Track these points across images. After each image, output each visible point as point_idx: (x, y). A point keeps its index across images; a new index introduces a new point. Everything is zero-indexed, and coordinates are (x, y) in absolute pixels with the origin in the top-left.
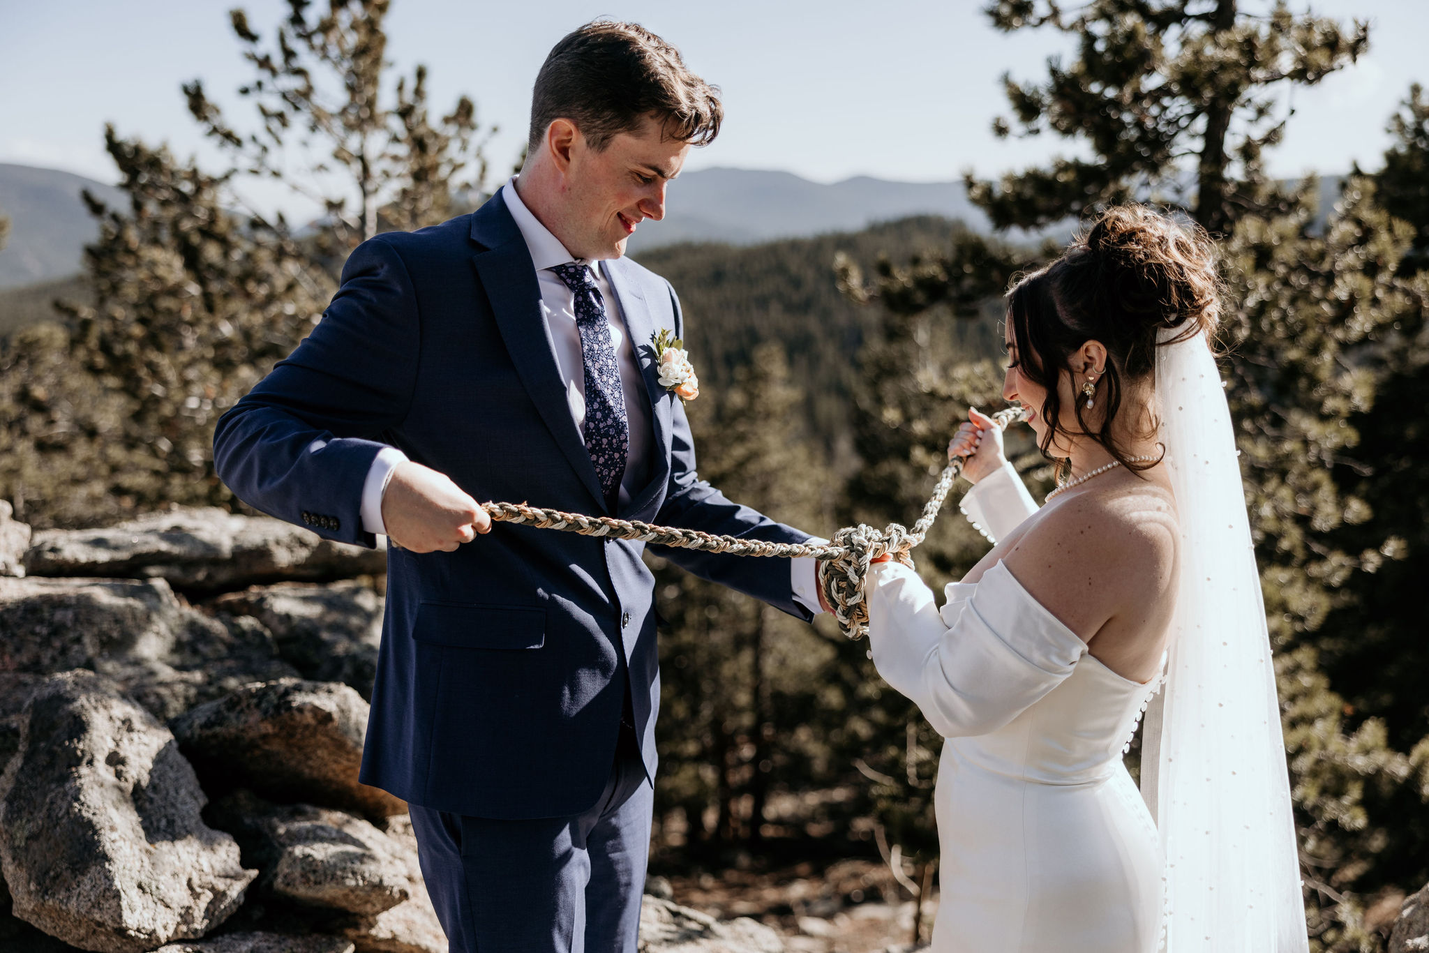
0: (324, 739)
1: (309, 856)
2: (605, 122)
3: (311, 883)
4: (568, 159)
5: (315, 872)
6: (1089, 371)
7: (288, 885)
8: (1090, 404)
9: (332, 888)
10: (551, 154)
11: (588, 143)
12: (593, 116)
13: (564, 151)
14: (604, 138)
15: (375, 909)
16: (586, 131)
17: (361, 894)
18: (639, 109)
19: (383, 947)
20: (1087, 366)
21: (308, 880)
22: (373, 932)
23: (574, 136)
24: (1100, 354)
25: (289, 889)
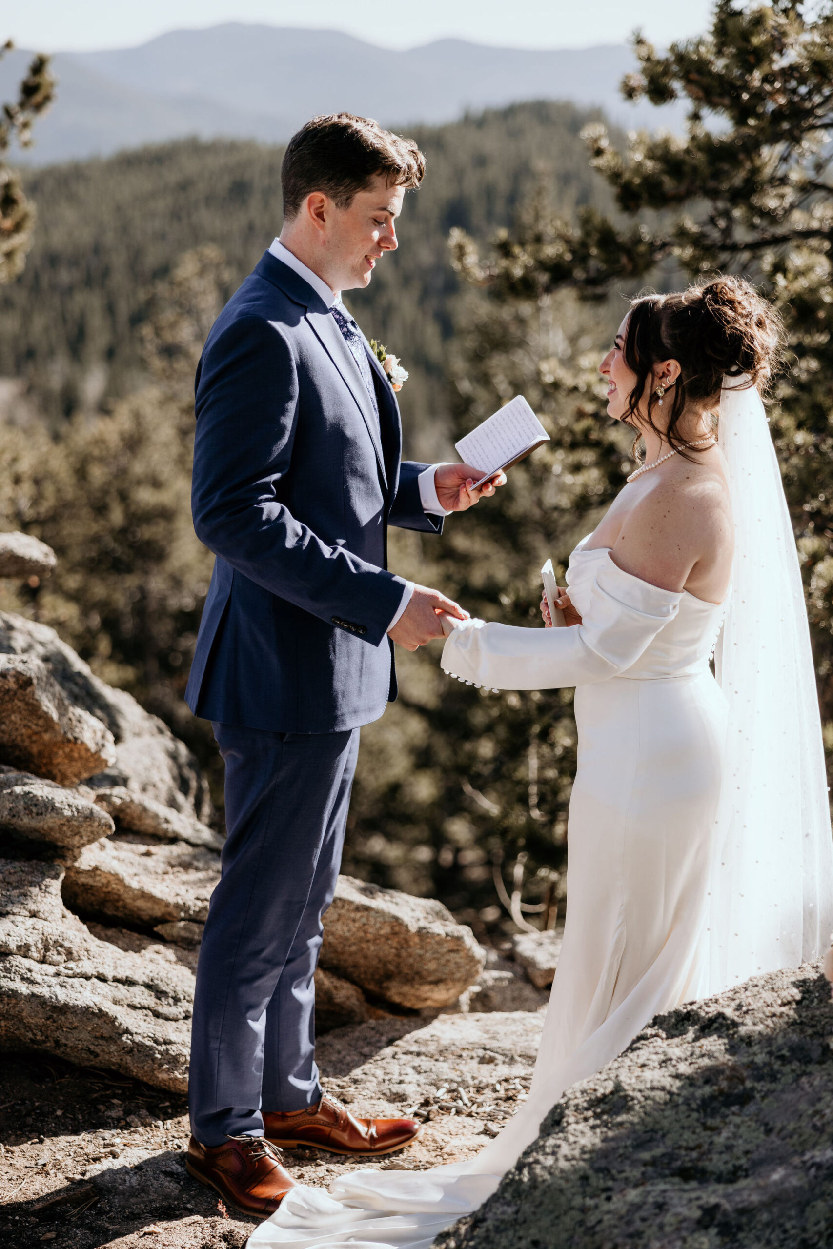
0: (19, 704)
1: (29, 793)
2: (345, 187)
3: (34, 815)
4: (324, 220)
5: (36, 805)
6: (664, 379)
7: (14, 816)
8: (661, 402)
9: (52, 818)
10: (311, 220)
11: (337, 205)
12: (336, 185)
13: (320, 215)
14: (348, 199)
15: (82, 841)
16: (334, 197)
17: (75, 823)
18: (369, 172)
19: (83, 879)
20: (664, 375)
21: (31, 812)
22: (77, 864)
23: (326, 203)
24: (676, 371)
25: (14, 820)
